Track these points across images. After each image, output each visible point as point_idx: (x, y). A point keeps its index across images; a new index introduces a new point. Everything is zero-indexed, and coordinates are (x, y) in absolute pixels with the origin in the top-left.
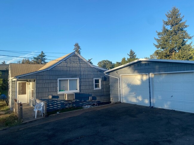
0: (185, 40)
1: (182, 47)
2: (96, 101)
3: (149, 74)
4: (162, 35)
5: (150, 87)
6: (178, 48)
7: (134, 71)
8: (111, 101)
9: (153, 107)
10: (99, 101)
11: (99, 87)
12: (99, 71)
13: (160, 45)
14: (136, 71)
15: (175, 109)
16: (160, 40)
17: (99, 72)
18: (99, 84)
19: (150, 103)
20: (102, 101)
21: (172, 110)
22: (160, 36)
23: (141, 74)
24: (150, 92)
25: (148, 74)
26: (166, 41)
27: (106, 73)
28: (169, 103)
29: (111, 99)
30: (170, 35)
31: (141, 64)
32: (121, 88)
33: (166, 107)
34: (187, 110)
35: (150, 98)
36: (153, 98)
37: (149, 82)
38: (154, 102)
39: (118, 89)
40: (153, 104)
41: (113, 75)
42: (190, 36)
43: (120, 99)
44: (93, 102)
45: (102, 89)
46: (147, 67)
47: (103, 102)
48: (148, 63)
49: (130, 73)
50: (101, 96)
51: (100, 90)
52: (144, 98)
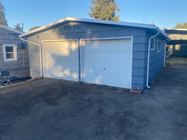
0: (115, 11)
1: (112, 18)
2: (9, 77)
3: (79, 39)
4: (96, 4)
5: (79, 58)
6: (109, 19)
7: (60, 36)
8: (31, 76)
9: (82, 82)
10: (16, 77)
11: (13, 57)
12: (11, 34)
13: (93, 14)
14: (63, 36)
15: (107, 84)
16: (94, 9)
17: (11, 36)
18: (13, 54)
19: (80, 77)
20: (19, 76)
21: (104, 85)
22: (94, 5)
23: (69, 40)
24: (79, 64)
25: (77, 40)
26: (99, 10)
27: (22, 37)
28: (100, 77)
29: (31, 73)
30: (103, 5)
31: (69, 26)
32: (44, 59)
33: (97, 82)
34: (119, 85)
35: (80, 71)
36: (83, 72)
37: (79, 51)
38: (84, 77)
39: (40, 59)
40: (83, 79)
41: (32, 41)
42: (119, 8)
43: (43, 73)
44: (5, 78)
45: (18, 60)
46: (77, 30)
47: (21, 77)
48: (77, 25)
49: (55, 38)
50: (17, 70)
51: (15, 61)
52: (72, 72)
